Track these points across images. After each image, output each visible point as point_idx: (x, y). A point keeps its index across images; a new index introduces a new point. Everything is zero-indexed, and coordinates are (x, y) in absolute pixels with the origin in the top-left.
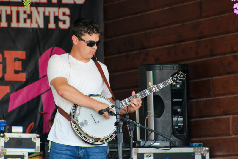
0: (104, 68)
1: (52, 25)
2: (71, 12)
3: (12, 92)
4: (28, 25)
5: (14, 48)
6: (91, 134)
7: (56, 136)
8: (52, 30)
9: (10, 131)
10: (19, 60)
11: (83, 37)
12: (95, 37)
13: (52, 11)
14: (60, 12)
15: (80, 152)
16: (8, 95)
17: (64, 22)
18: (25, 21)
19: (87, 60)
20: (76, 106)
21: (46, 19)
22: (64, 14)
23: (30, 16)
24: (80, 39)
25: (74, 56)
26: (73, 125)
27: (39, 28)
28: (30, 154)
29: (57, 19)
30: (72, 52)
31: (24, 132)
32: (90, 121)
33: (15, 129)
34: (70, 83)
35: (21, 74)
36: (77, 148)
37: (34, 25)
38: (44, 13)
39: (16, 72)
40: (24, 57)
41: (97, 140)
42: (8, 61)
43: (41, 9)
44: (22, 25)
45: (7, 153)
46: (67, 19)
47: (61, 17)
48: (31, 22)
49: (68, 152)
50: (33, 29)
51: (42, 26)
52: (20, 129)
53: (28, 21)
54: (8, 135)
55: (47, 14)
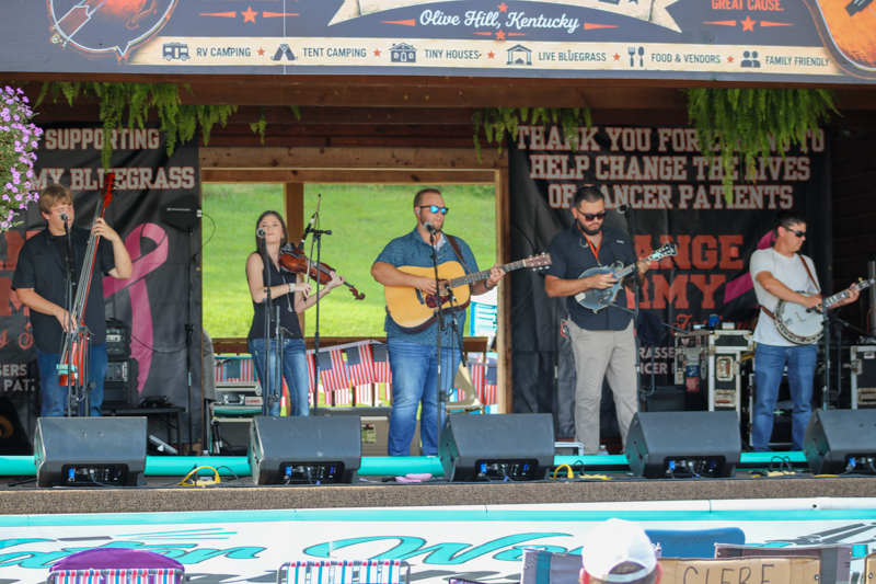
0: (809, 262)
1: (772, 206)
2: (794, 189)
3: (728, 281)
4: (745, 206)
5: (731, 233)
6: (796, 333)
7: (760, 336)
8: (772, 210)
9: (720, 328)
10: (736, 245)
11: (791, 228)
12: (802, 227)
13: (772, 190)
14: (781, 190)
15: (787, 351)
16: (723, 286)
17: (786, 201)
18: (742, 201)
19: (793, 253)
20: (781, 301)
21: (766, 199)
22: (786, 192)
23: (747, 196)
24: (788, 230)
25: (778, 250)
26: (778, 324)
27: (757, 210)
28: (742, 352)
29: (778, 199)
30: (777, 246)
31: (736, 329)
32: (795, 320)
33: (725, 325)
34: (775, 276)
35: (737, 261)
36: (785, 348)
37: (753, 206)
38: (763, 192)
39: (733, 259)
40: (741, 242)
41: (803, 339)
42: (723, 247)
43: (760, 188)
44: (738, 206)
45: (718, 352)
46: (790, 198)
47: (783, 196)
48: (749, 202)
49: (775, 352)
50: (751, 210)
51: (761, 206)
52: (731, 326)
53: (746, 201)
54: (718, 332)
55: (766, 193)
